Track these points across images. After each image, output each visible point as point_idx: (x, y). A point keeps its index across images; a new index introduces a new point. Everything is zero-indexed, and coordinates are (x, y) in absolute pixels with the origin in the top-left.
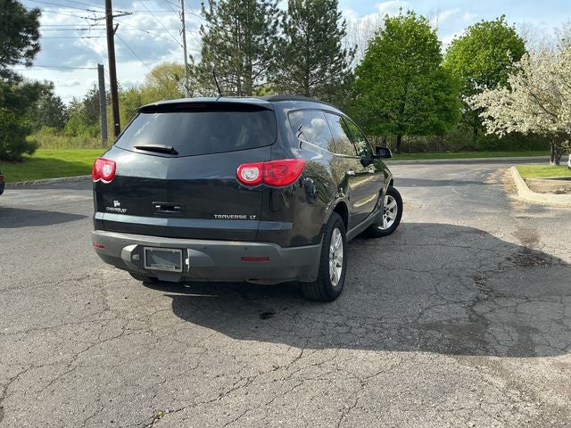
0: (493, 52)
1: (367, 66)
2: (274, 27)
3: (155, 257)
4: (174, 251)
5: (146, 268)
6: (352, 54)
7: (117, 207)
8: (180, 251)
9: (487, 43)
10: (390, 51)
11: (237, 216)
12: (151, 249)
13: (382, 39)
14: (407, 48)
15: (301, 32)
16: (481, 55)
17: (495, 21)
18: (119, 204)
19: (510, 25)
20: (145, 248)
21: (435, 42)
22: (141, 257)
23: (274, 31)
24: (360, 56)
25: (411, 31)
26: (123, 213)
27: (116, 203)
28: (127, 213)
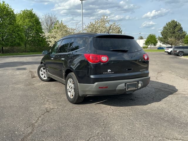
3: (129, 86)
4: (135, 83)
5: (127, 90)
7: (109, 72)
8: (137, 82)
11: (143, 70)
18: (110, 71)
19: (34, 13)
20: (127, 84)
21: (14, 14)
26: (112, 74)
27: (109, 71)
28: (114, 73)
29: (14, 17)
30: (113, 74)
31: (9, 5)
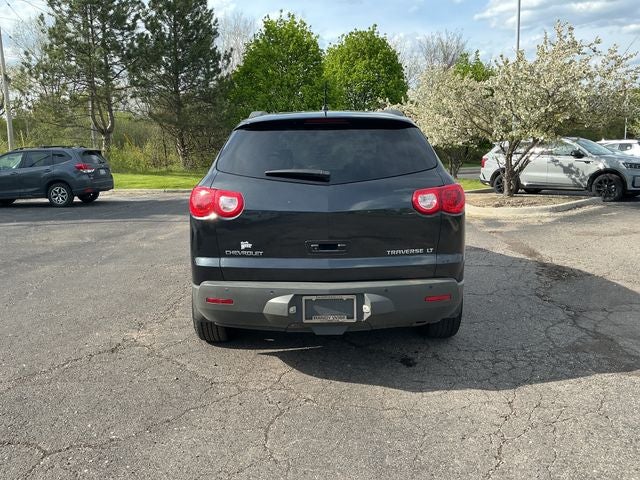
0: (369, 63)
1: (246, 72)
2: (134, 21)
3: (316, 308)
4: (345, 297)
5: (305, 321)
6: (228, 57)
7: (246, 249)
8: (354, 297)
9: (364, 54)
10: (270, 57)
11: (412, 251)
12: (314, 298)
13: (261, 42)
14: (288, 54)
15: (166, 28)
16: (360, 65)
17: (367, 31)
18: (250, 246)
19: (381, 36)
20: (304, 298)
21: (318, 49)
22: (299, 309)
23: (134, 26)
24: (237, 61)
25: (292, 36)
26: (256, 257)
27: (244, 245)
28: (263, 256)
29: (319, 59)
30: (258, 257)
31: (305, 24)
